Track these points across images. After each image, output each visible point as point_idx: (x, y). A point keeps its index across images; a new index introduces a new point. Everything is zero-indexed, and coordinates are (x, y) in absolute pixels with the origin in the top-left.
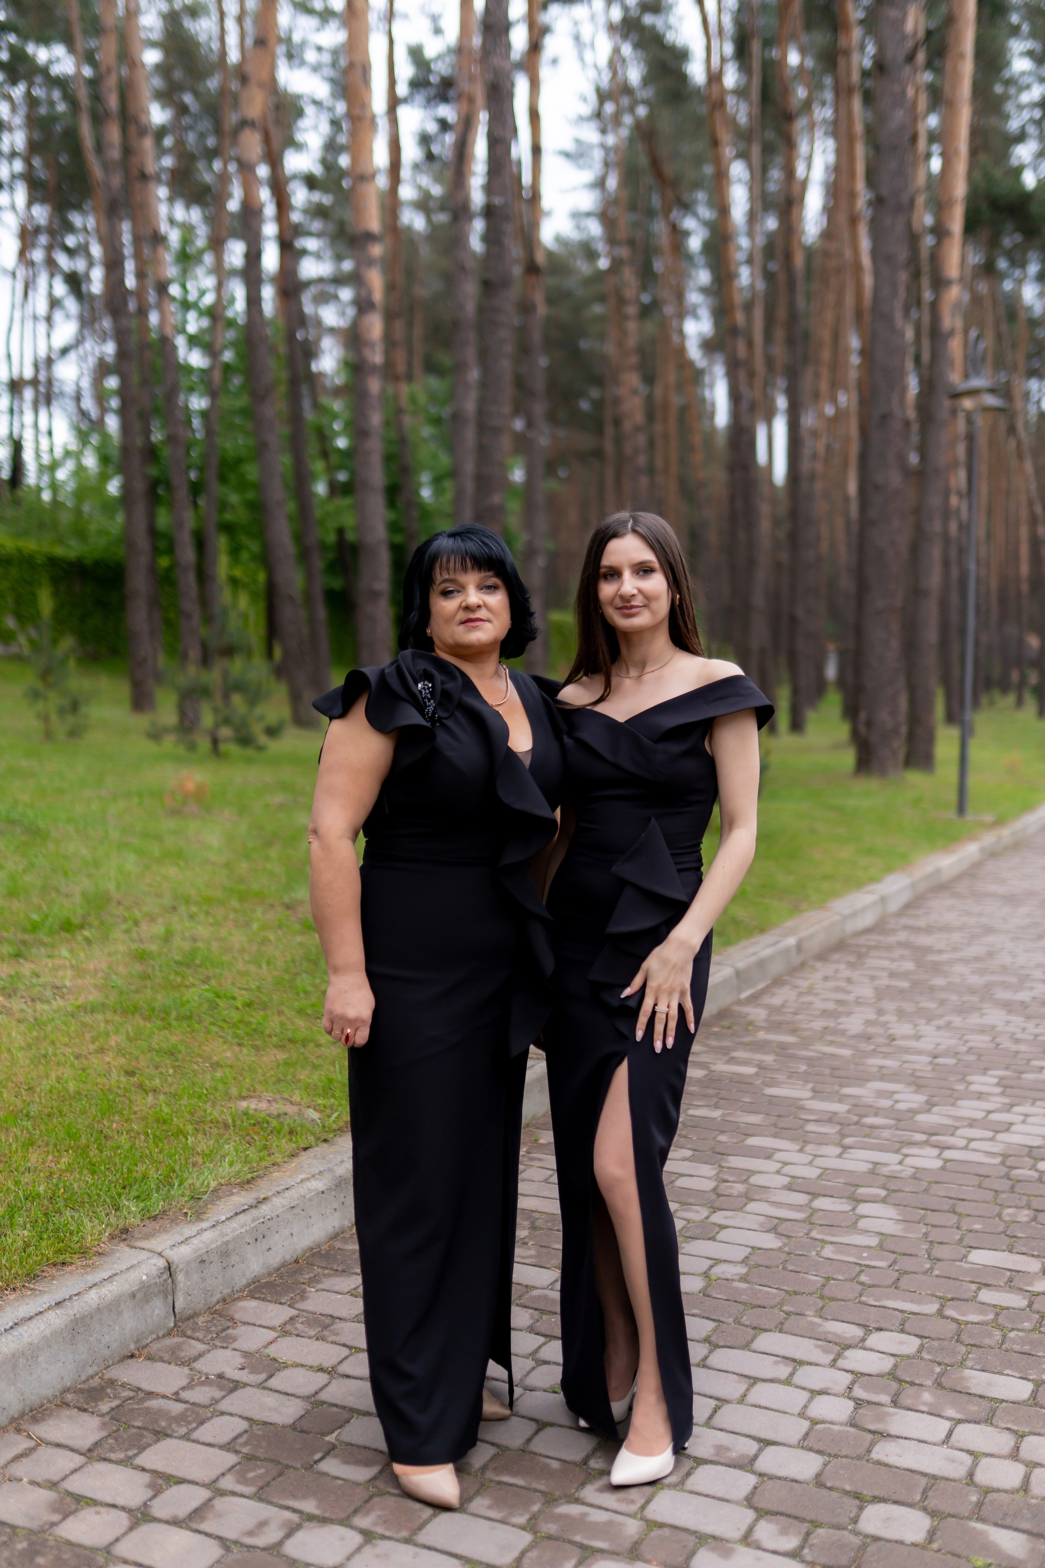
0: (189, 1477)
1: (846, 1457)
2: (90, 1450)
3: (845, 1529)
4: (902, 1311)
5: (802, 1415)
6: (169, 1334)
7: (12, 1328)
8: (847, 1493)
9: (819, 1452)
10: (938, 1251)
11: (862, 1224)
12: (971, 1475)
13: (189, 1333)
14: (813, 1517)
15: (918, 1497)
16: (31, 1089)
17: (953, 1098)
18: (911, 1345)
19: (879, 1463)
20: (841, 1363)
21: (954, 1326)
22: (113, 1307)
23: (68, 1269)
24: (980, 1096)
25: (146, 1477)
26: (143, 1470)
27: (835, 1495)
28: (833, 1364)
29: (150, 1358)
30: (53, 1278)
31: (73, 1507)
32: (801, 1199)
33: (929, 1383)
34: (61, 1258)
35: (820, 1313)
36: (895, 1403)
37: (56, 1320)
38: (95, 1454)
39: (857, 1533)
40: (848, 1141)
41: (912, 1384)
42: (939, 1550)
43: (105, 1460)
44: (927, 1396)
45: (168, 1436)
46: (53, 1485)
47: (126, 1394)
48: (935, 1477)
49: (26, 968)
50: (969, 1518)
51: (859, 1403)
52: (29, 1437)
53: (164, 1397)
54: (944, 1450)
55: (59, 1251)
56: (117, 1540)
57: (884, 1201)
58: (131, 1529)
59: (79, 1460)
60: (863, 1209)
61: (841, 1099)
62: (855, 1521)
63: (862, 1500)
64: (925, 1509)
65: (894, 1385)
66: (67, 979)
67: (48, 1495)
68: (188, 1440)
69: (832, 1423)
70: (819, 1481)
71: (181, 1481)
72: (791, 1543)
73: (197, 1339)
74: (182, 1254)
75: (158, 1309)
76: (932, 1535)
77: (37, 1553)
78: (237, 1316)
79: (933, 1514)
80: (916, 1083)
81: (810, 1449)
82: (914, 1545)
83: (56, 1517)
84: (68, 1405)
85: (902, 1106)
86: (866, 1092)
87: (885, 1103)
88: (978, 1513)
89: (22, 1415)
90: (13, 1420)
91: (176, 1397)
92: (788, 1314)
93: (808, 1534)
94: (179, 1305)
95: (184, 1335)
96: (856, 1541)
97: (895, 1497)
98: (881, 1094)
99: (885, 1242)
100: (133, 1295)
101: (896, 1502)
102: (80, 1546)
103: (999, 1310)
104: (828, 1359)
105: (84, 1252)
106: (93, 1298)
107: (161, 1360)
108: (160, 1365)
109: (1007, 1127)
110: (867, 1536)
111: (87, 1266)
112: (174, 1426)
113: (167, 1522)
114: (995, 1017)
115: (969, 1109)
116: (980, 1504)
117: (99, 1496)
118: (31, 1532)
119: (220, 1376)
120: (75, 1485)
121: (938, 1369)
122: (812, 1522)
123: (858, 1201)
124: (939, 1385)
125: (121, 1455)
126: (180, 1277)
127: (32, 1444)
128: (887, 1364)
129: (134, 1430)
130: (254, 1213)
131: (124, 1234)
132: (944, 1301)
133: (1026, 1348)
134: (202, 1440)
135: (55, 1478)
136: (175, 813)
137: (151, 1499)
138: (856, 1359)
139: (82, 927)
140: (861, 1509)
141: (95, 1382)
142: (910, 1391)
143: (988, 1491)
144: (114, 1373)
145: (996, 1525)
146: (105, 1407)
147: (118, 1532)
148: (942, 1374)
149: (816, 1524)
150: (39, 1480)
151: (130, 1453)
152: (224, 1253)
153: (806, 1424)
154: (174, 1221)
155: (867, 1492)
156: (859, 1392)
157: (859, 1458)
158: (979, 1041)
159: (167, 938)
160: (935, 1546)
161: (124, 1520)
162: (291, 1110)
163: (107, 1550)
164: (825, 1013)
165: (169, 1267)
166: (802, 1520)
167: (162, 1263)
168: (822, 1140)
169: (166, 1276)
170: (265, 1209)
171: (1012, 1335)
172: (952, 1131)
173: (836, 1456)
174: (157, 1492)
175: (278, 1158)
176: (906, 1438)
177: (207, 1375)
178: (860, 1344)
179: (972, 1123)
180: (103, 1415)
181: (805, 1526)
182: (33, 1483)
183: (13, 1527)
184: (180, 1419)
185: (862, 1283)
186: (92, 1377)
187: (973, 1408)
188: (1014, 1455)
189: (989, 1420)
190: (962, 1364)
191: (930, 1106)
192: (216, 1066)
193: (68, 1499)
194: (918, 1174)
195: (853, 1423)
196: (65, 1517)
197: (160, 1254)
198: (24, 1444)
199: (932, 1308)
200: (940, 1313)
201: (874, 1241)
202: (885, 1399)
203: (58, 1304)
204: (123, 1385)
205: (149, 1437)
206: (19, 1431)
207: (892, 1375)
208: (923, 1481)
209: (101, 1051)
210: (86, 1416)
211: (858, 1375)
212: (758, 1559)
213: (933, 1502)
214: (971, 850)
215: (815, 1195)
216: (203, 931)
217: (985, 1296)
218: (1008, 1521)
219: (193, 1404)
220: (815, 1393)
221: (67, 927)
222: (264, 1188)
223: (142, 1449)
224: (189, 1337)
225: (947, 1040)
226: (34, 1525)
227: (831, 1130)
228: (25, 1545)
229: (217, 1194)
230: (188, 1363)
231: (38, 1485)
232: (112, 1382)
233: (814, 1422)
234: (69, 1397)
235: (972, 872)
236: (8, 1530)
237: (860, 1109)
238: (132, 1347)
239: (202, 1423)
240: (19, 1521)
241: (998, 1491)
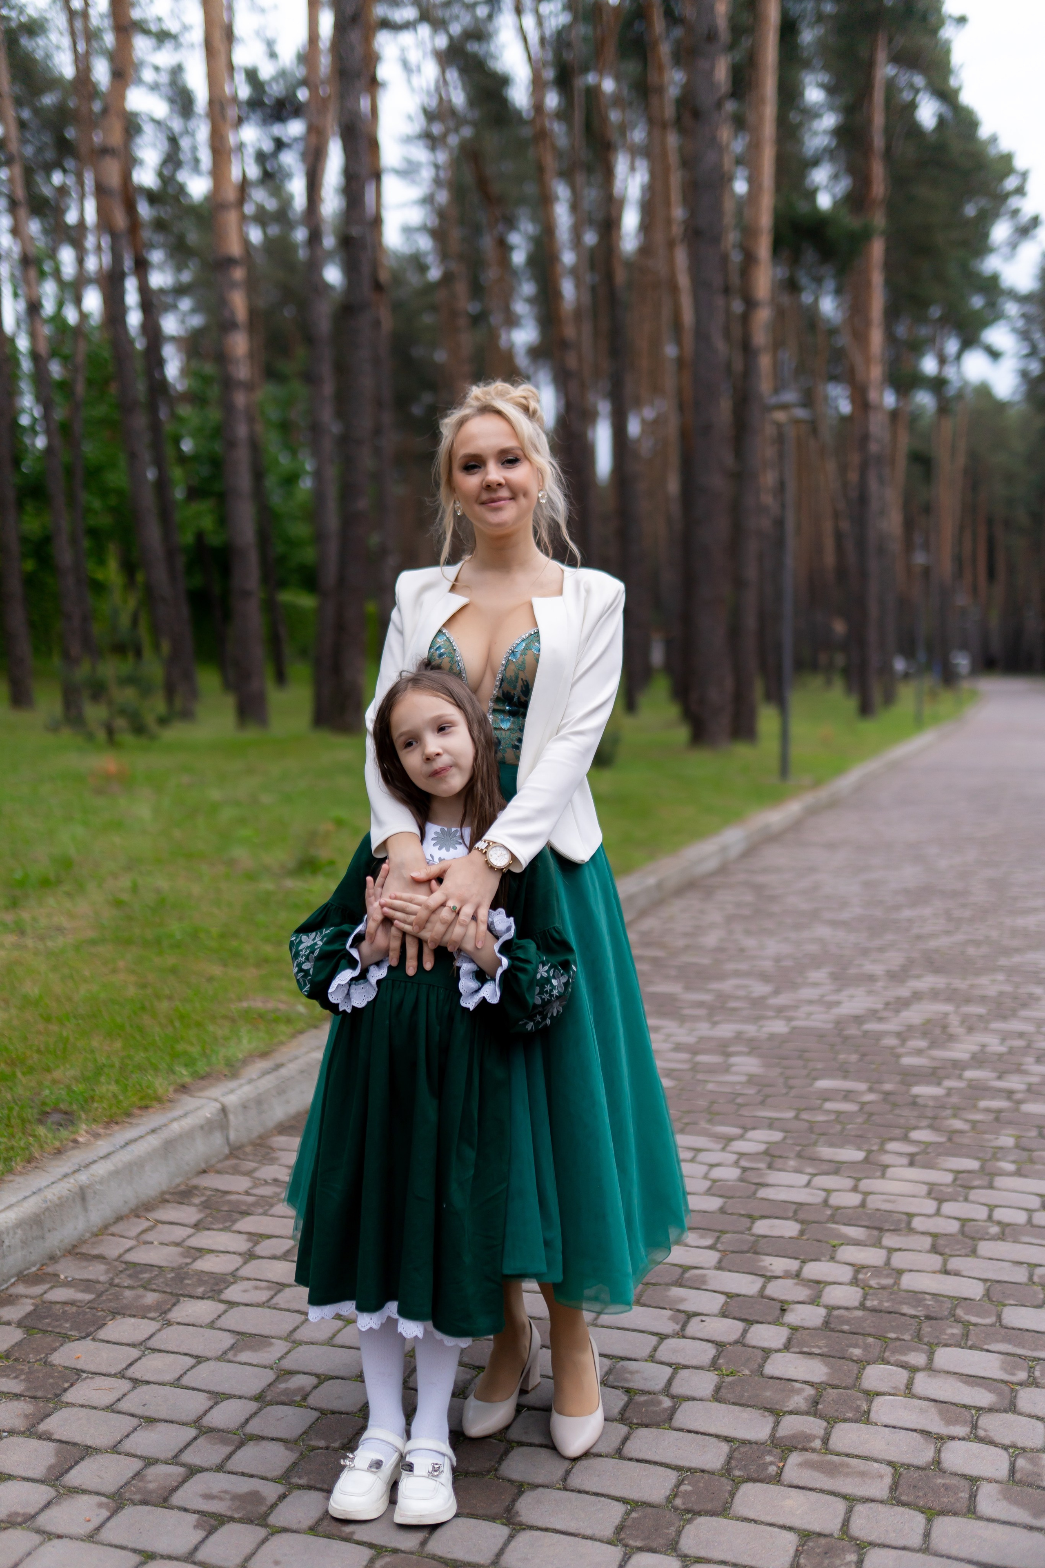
0: (276, 1234)
1: (739, 1197)
2: (195, 1225)
3: (743, 1233)
4: (770, 1118)
5: (706, 1177)
6: (227, 1158)
7: (125, 1146)
8: (742, 1215)
9: (721, 1196)
10: (792, 1082)
11: (734, 1069)
12: (826, 1202)
13: (242, 1157)
14: (720, 1228)
15: (791, 1214)
16: (70, 999)
17: (794, 986)
18: (776, 1136)
19: (762, 1199)
20: (729, 1148)
21: (806, 1125)
22: (188, 1135)
23: (151, 1110)
24: (815, 985)
25: (244, 1237)
26: (240, 1232)
27: (734, 1217)
28: (723, 1149)
29: (218, 1172)
30: (141, 1116)
31: (198, 1254)
32: (684, 1056)
33: (792, 1155)
34: (143, 1103)
35: (710, 1121)
36: (770, 1167)
37: (154, 1141)
38: (201, 1226)
39: (753, 1235)
40: (716, 1019)
41: (780, 1157)
42: (808, 1240)
43: (209, 1229)
44: (792, 1163)
45: (249, 1214)
46: (177, 1244)
47: (209, 1193)
48: (801, 1204)
49: (26, 916)
50: (826, 1222)
51: (745, 1169)
52: (148, 1219)
53: (239, 1193)
54: (807, 1190)
55: (141, 1099)
56: (237, 1269)
57: (749, 1054)
58: (245, 1263)
59: (190, 1231)
60: (734, 1060)
61: (709, 991)
62: (750, 1229)
63: (752, 1218)
64: (796, 1220)
65: (768, 1159)
66: (64, 921)
67: (179, 1250)
68: (266, 1215)
69: (726, 1181)
70: (722, 1210)
71: (270, 1237)
72: (709, 1242)
73: (250, 1161)
74: (231, 1100)
75: (218, 1139)
76: (802, 1233)
77: (184, 1278)
78: (275, 1145)
79: (802, 1222)
80: (764, 977)
81: (714, 1195)
82: (791, 1238)
83: (188, 1260)
84: (168, 1201)
85: (755, 995)
86: (727, 986)
87: (741, 993)
88: (833, 1219)
89: (137, 1208)
90: (132, 1211)
91: (247, 1193)
92: (687, 1124)
93: (718, 1238)
94: (232, 1136)
95: (238, 1158)
96: (752, 1238)
97: (776, 1215)
98: (738, 987)
99: (752, 1079)
100: (202, 1127)
101: (776, 1218)
102: (212, 1273)
103: (839, 1113)
104: (720, 1146)
105: (159, 1100)
106: (176, 1127)
107: (227, 1173)
108: (227, 1176)
109: (838, 1003)
110: (759, 1236)
111: (164, 1108)
112: (253, 1209)
113: (269, 1258)
114: (823, 931)
115: (807, 993)
116: (833, 1216)
117: (214, 1247)
118: (173, 1269)
119: (276, 1180)
120: (194, 1242)
121: (798, 1148)
122: (720, 1231)
123: (728, 1055)
124: (799, 1156)
125: (221, 1226)
126: (231, 1117)
127: (151, 1224)
128: (762, 1147)
129: (224, 1213)
130: (276, 1074)
131: (183, 1088)
132: (799, 1111)
133: (859, 1133)
134: (276, 1213)
135: (178, 1240)
136: (99, 792)
137: (252, 1248)
138: (739, 1146)
139: (59, 882)
140: (753, 1223)
141: (183, 1187)
142: (780, 1161)
143: (838, 1208)
144: (195, 1181)
145: (845, 1224)
146: (197, 1201)
147: (237, 1265)
148: (800, 1151)
149: (723, 1232)
150: (166, 1242)
151: (227, 1224)
152: (259, 1101)
153: (708, 1183)
154: (218, 1079)
155: (756, 1214)
156: (744, 1163)
157: (749, 1197)
158: (813, 948)
159: (135, 889)
160: (805, 1237)
161: (239, 1260)
162: (282, 1007)
163: (233, 1274)
164: (686, 935)
165: (224, 1110)
166: (715, 1231)
167: (218, 1106)
168: (695, 1019)
169: (222, 1116)
170: (283, 1072)
171: (850, 1126)
172: (796, 1007)
173: (732, 1197)
174: (256, 1243)
175: (282, 1038)
176: (781, 1186)
177: (265, 1181)
178: (741, 1137)
179: (810, 1002)
180: (196, 1206)
181: (717, 1234)
182: (161, 1244)
183: (160, 1267)
184: (255, 1204)
185: (738, 1104)
186: (178, 1185)
187: (825, 1167)
188: (855, 1189)
189: (836, 1172)
190: (815, 1144)
191: (776, 992)
192: (210, 979)
193: (193, 1251)
194: (772, 1037)
195: (741, 1179)
196: (195, 1260)
197: (216, 1100)
198: (146, 1224)
199: (791, 1114)
200: (797, 1117)
201: (743, 1079)
202: (762, 1165)
203: (153, 1131)
204: (205, 1188)
205: (236, 1216)
206: (138, 1216)
207: (766, 1153)
208: (794, 1207)
209: (114, 971)
210: (184, 1207)
211: (742, 1155)
212: (687, 1251)
213: (802, 1215)
214: (793, 808)
215: (695, 1053)
216: (163, 884)
217: (829, 1106)
218: (852, 1222)
219: (262, 1196)
220: (712, 1166)
221: (45, 883)
222: (278, 1058)
223: (234, 1222)
224: (244, 1160)
225: (785, 949)
226: (175, 1265)
227: (701, 1012)
228: (173, 1275)
229: (246, 1061)
230: (249, 1173)
231: (167, 1245)
232: (196, 1187)
233: (715, 1181)
234: (167, 1197)
235: (796, 826)
236: (157, 1269)
237: (722, 997)
238: (203, 1166)
239: (272, 1206)
240: (163, 1264)
241: (845, 1208)
